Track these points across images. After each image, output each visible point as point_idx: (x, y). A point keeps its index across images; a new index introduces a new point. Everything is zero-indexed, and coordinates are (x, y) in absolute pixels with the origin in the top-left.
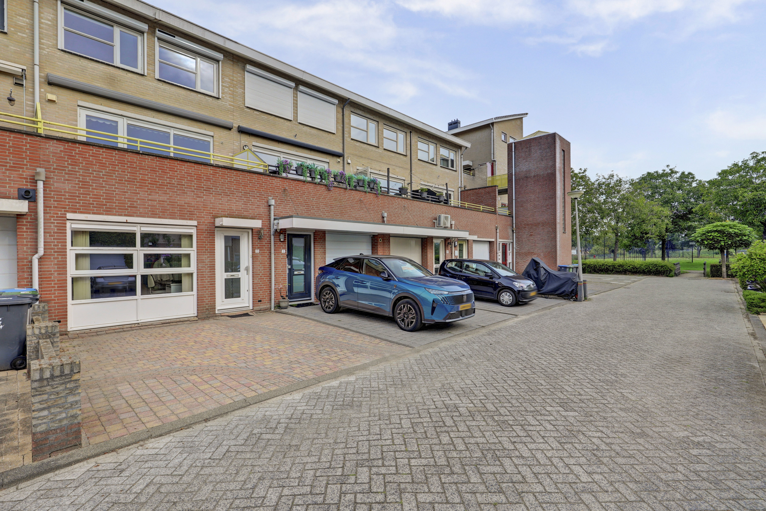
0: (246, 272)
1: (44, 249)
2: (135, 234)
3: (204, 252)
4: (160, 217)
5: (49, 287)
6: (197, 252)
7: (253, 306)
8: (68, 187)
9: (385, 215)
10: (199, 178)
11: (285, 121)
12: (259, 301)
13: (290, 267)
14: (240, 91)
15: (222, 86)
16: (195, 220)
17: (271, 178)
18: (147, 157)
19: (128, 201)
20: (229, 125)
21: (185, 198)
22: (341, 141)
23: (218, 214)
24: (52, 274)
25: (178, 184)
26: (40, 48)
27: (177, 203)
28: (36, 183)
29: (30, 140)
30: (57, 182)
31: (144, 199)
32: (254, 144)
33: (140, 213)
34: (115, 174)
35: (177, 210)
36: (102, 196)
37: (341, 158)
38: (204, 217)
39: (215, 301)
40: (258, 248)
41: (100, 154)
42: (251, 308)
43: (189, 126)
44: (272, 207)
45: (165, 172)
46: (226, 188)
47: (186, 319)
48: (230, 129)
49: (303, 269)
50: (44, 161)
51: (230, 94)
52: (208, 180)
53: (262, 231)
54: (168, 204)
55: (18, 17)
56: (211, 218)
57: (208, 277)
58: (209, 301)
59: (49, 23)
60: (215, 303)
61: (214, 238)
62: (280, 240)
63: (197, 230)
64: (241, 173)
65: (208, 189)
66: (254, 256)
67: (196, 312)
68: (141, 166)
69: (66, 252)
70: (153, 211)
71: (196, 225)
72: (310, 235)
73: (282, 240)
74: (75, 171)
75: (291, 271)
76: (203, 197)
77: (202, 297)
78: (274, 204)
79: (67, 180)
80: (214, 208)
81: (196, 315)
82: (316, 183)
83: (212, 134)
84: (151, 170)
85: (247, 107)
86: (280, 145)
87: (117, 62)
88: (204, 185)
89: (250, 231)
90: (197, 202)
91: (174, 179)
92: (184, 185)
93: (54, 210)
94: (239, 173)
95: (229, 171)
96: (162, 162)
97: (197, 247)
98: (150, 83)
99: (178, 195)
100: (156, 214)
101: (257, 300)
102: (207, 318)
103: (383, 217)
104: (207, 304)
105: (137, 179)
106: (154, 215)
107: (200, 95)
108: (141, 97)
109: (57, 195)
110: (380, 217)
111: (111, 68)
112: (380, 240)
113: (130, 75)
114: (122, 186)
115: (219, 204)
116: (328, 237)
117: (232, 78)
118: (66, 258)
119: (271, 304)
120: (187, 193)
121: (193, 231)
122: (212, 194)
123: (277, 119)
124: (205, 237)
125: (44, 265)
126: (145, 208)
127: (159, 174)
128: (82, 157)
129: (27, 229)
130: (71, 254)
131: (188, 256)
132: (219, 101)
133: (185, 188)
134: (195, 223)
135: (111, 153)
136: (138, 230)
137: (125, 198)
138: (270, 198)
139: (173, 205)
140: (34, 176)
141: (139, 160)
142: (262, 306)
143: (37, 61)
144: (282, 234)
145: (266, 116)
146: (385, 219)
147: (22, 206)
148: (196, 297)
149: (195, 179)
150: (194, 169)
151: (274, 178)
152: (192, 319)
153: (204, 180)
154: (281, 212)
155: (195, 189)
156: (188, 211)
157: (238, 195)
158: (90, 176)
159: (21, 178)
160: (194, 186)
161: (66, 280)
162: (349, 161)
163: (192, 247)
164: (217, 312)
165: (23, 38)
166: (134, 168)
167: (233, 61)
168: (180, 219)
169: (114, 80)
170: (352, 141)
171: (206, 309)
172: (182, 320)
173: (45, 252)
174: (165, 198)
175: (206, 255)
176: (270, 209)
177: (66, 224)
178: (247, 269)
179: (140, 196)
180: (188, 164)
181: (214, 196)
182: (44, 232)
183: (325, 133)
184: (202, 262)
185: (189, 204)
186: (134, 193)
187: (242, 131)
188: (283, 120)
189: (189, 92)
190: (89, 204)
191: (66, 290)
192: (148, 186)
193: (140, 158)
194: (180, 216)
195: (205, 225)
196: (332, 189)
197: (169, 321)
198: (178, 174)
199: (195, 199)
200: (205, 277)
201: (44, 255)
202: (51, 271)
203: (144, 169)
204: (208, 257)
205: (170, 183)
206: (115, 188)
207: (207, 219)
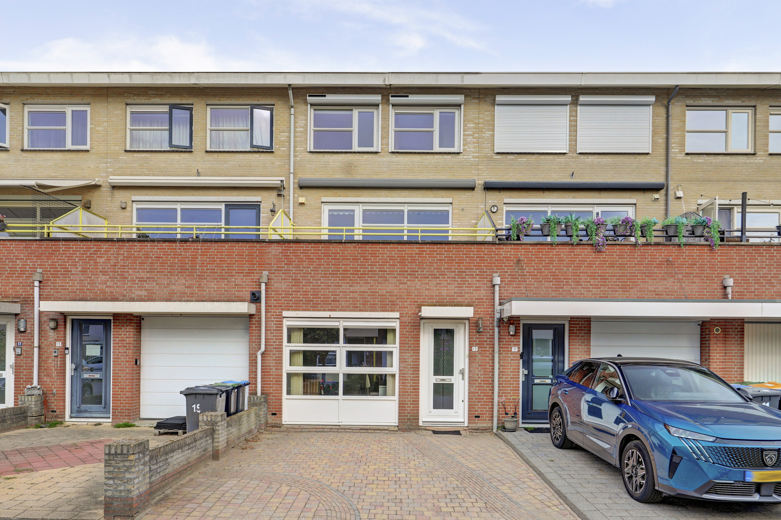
0: (461, 376)
1: (265, 345)
2: (339, 329)
3: (406, 350)
4: (361, 311)
5: (269, 381)
6: (400, 350)
7: (469, 423)
8: (283, 286)
9: (730, 282)
10: (402, 261)
11: (555, 157)
12: (476, 417)
13: (526, 372)
14: (488, 134)
15: (464, 135)
16: (397, 311)
17: (497, 247)
18: (349, 245)
19: (332, 295)
20: (470, 185)
21: (387, 286)
22: (663, 162)
23: (423, 302)
24: (271, 369)
25: (379, 271)
26: (295, 156)
27: (378, 292)
28: (260, 285)
29: (259, 247)
30: (276, 282)
31: (345, 292)
32: (506, 201)
33: (342, 307)
34: (321, 268)
35: (378, 301)
36: (310, 292)
37: (663, 192)
38: (407, 307)
39: (418, 410)
40: (476, 344)
41: (309, 250)
42: (466, 424)
43: (423, 197)
44: (497, 288)
45: (367, 259)
46: (434, 269)
47: (386, 428)
48: (472, 189)
49: (551, 376)
50: (268, 264)
51: (474, 143)
52: (413, 261)
53: (480, 322)
54: (369, 295)
55: (281, 134)
56: (416, 307)
57: (411, 380)
58: (411, 410)
59: (302, 129)
60: (418, 413)
61: (419, 332)
62: (509, 333)
63: (400, 323)
64: (454, 246)
65: (413, 274)
66: (472, 356)
67: (397, 421)
68: (344, 256)
69: (282, 348)
70: (354, 304)
71: (398, 317)
72: (564, 324)
73: (511, 333)
74: (289, 270)
75: (529, 378)
76: (406, 283)
77: (404, 404)
78: (499, 283)
79: (284, 279)
80: (420, 296)
81: (397, 424)
82: (572, 244)
83: (449, 200)
84: (353, 259)
85: (498, 153)
86: (547, 194)
87: (356, 148)
88: (408, 268)
89: (467, 322)
90: (400, 289)
91: (376, 265)
92: (386, 271)
93: (274, 309)
94: (451, 247)
95: (439, 246)
96: (364, 248)
97: (400, 344)
98: (384, 159)
99: (380, 283)
100: (357, 307)
101: (474, 416)
102: (409, 430)
103: (725, 288)
104: (408, 413)
105: (339, 271)
106: (355, 309)
107: (436, 157)
108: (375, 177)
109: (276, 294)
110: (717, 287)
111: (348, 155)
112: (717, 331)
113: (366, 156)
114: (326, 280)
115: (426, 289)
116: (594, 327)
117: (477, 121)
118: (282, 354)
119: (492, 423)
120: (389, 280)
121: (396, 325)
122: (417, 278)
123: (542, 157)
124: (408, 332)
125: (266, 360)
126: (347, 301)
127: (361, 262)
128: (295, 256)
129: (255, 327)
130: (287, 348)
131: (391, 353)
132: (460, 157)
133: (387, 274)
134: (397, 315)
135: (318, 247)
136: (341, 325)
137: (329, 292)
138: (494, 275)
139: (374, 295)
140: (259, 279)
141: (342, 250)
142: (480, 424)
143: (292, 171)
144: (513, 324)
145: (524, 159)
146: (729, 290)
147: (243, 308)
148: (397, 403)
149: (398, 262)
150: (398, 251)
151: (502, 246)
152: (392, 428)
153: (408, 262)
154: (513, 293)
155: (398, 274)
156: (389, 301)
157: (451, 276)
158: (301, 273)
159: (252, 282)
160: (397, 271)
161: (282, 375)
162: (680, 194)
163: (395, 344)
164: (421, 424)
165: (284, 151)
166: (338, 259)
167: (479, 98)
168: (381, 311)
169: (351, 167)
170: (689, 157)
171: (408, 419)
172: (381, 428)
173: (266, 348)
174: (365, 288)
175: (408, 353)
176: (494, 290)
177: (282, 321)
178: (462, 372)
179: (343, 289)
180: (391, 246)
181: (419, 281)
182: (266, 330)
183: (629, 156)
184: (404, 362)
185: (391, 292)
186: (337, 286)
187: (489, 188)
188: (551, 157)
189: (424, 157)
190: (300, 301)
191: (282, 384)
192: (350, 277)
193: (343, 247)
194: (382, 307)
195: (409, 317)
196: (604, 249)
197: (369, 427)
198: (379, 259)
199: (397, 286)
200: (407, 380)
201: (265, 351)
202: (270, 366)
203: (346, 259)
204: (411, 356)
205: (371, 271)
206: (321, 283)
207: (411, 310)
